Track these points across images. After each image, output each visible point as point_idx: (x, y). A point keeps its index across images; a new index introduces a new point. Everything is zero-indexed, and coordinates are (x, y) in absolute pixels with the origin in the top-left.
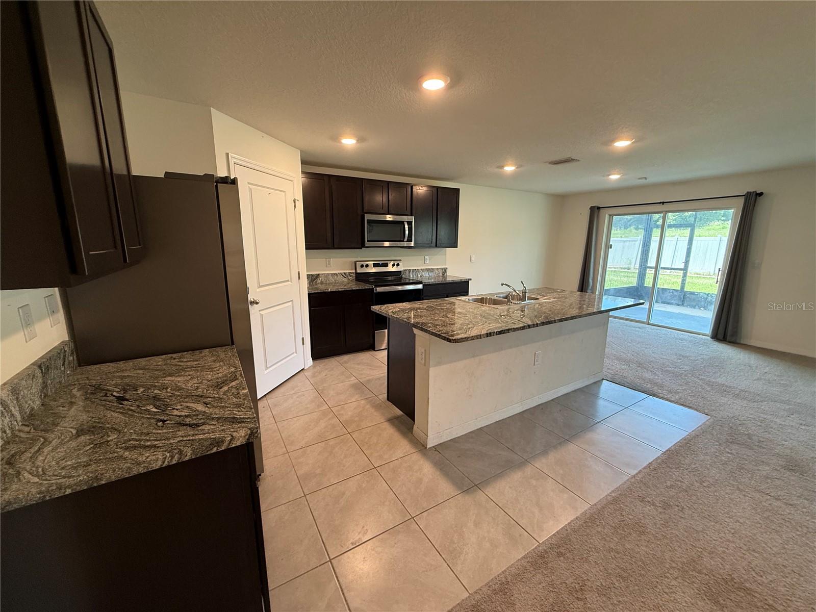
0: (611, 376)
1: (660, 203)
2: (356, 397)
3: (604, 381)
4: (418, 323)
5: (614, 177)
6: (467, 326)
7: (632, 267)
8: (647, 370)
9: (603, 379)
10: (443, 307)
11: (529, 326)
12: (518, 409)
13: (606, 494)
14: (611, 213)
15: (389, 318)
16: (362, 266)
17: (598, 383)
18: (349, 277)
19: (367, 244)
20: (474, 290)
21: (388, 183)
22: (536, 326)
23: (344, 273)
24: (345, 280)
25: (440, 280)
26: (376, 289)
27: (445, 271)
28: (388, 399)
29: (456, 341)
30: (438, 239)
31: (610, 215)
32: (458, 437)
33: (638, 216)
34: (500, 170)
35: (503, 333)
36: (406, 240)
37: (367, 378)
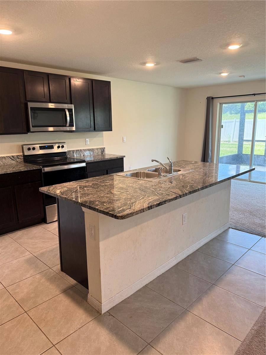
0: (234, 224)
1: (253, 94)
2: (31, 272)
3: (230, 229)
4: (86, 202)
5: (224, 75)
6: (130, 201)
7: (231, 140)
8: (256, 217)
9: (229, 228)
10: (106, 184)
11: (180, 196)
12: (173, 262)
13: (250, 328)
14: (221, 102)
15: (58, 199)
16: (29, 149)
17: (226, 231)
18: (18, 160)
19: (32, 129)
20: (129, 166)
21: (48, 75)
22: (185, 195)
23: (12, 156)
24: (13, 162)
25: (99, 158)
26: (44, 169)
27: (103, 150)
28: (62, 270)
29: (123, 217)
30: (96, 124)
31: (220, 104)
32: (128, 298)
33: (231, 104)
34: (143, 66)
35: (161, 205)
36: (68, 125)
37: (41, 251)
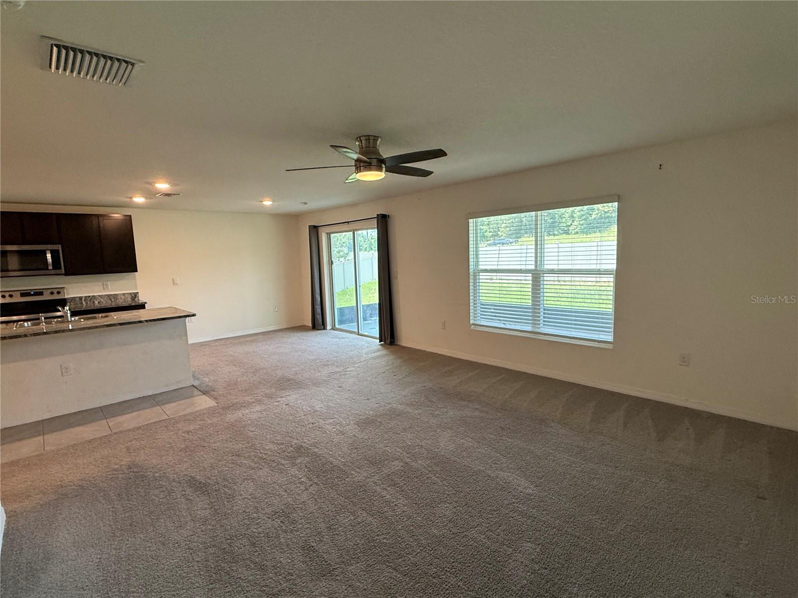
1: (346, 222)
9: (192, 386)
16: (3, 297)
27: (136, 295)
31: (327, 233)
34: (129, 201)
36: (50, 268)
